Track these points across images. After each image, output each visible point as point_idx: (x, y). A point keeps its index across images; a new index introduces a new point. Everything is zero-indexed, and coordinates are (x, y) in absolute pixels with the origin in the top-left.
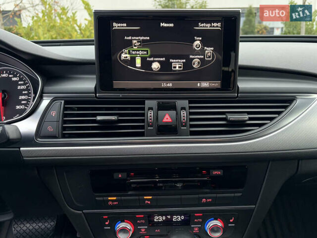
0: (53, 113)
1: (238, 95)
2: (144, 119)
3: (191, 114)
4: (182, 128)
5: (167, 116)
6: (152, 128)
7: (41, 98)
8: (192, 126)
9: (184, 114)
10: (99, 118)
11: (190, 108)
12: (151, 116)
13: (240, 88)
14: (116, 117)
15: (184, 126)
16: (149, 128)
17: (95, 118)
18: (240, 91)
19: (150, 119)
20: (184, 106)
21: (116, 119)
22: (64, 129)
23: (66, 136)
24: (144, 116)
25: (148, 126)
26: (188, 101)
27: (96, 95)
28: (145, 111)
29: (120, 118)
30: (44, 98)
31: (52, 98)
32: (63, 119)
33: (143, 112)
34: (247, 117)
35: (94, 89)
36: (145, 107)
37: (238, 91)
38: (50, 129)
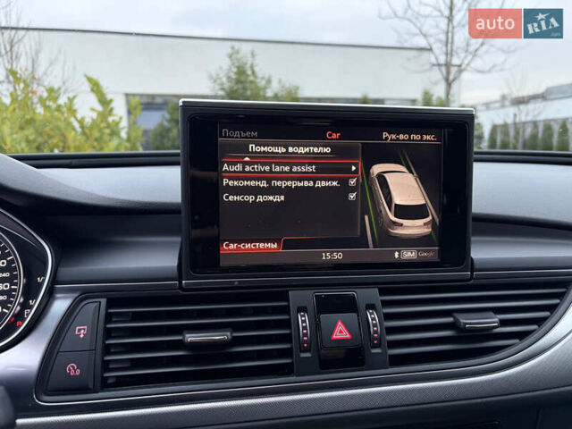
1: (472, 274)
2: (290, 334)
3: (388, 317)
4: (374, 351)
5: (340, 326)
6: (308, 355)
7: (50, 295)
8: (393, 344)
9: (373, 317)
10: (190, 337)
11: (385, 304)
12: (305, 328)
13: (475, 261)
14: (229, 334)
15: (375, 346)
16: (303, 355)
17: (180, 337)
18: (477, 266)
19: (305, 335)
20: (372, 303)
21: (230, 337)
22: (106, 366)
23: (110, 381)
24: (290, 328)
25: (301, 352)
26: (377, 290)
27: (180, 283)
28: (289, 315)
29: (235, 335)
30: (58, 295)
31: (76, 295)
32: (104, 342)
33: (286, 317)
34: (496, 320)
35: (176, 269)
36: (289, 306)
37: (471, 265)
38: (73, 369)
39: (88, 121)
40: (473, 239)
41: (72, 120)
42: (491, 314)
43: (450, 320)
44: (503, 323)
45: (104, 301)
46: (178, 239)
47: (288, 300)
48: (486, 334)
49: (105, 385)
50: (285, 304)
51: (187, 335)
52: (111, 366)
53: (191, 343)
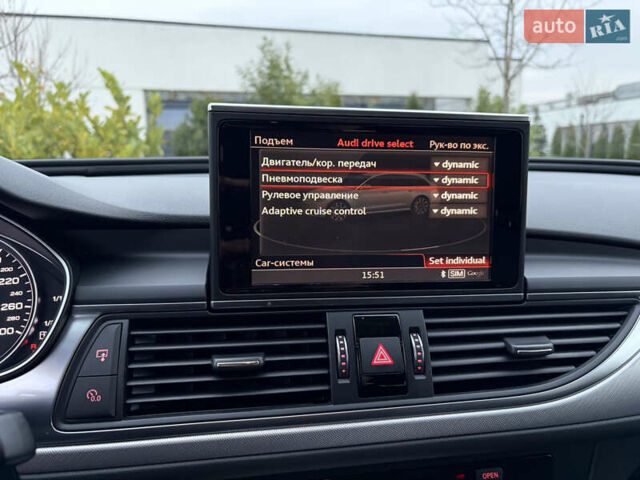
0: (102, 354)
1: (525, 296)
2: (328, 359)
3: (433, 341)
4: (418, 377)
5: (381, 351)
6: (347, 381)
7: (68, 316)
8: (438, 371)
9: (417, 341)
10: (219, 362)
11: (430, 327)
12: (343, 352)
13: (529, 281)
14: (261, 358)
15: (419, 373)
16: (341, 382)
17: (208, 362)
18: (530, 286)
19: (343, 360)
20: (416, 325)
21: (262, 362)
22: (129, 392)
23: (133, 408)
24: (327, 352)
25: (339, 378)
26: (421, 311)
27: (209, 304)
28: (327, 338)
29: (268, 359)
30: (77, 316)
31: (97, 315)
32: (126, 367)
33: (324, 341)
34: (550, 345)
35: (203, 289)
36: (326, 328)
37: (525, 286)
38: (93, 396)
39: (102, 120)
40: (527, 257)
41: (85, 119)
42: (545, 339)
43: (500, 345)
44: (558, 348)
45: (126, 322)
46: (206, 256)
47: (325, 323)
48: (539, 360)
49: (128, 413)
50: (322, 326)
51: (216, 360)
52: (134, 393)
53: (221, 368)
